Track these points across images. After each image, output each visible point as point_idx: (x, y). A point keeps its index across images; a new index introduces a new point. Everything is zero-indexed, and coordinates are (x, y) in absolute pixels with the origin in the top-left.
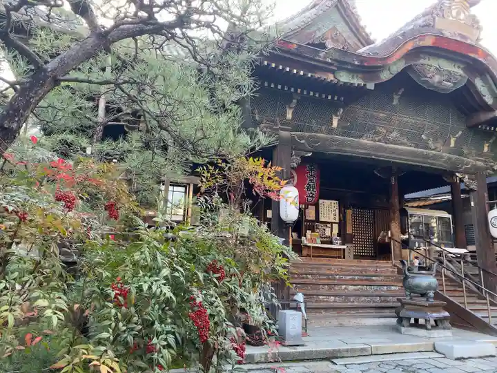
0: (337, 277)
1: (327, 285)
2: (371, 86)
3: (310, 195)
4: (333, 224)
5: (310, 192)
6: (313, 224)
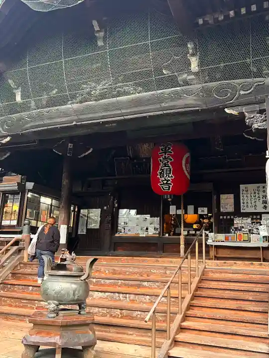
3: (165, 182)
4: (263, 215)
5: (163, 179)
6: (232, 217)
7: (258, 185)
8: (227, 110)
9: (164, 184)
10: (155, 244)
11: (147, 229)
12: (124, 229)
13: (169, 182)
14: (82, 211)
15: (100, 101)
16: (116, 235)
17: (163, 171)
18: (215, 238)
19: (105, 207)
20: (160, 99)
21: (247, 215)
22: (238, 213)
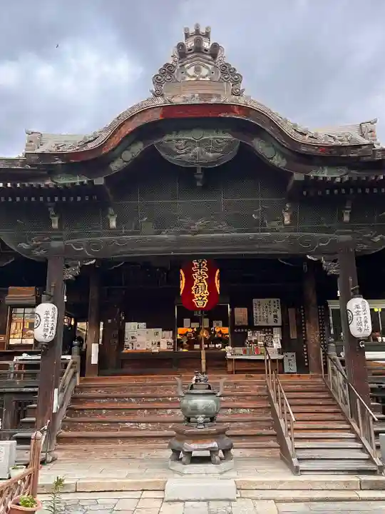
0: (170, 399)
1: (147, 409)
2: (99, 181)
3: (200, 298)
4: (274, 329)
5: (198, 295)
6: (246, 330)
7: (269, 300)
8: (308, 256)
9: (199, 300)
10: (170, 360)
11: (159, 343)
12: (132, 344)
13: (205, 298)
14: (78, 324)
15: (198, 236)
16: (124, 351)
17: (198, 287)
18: (234, 351)
19: (110, 321)
20: (254, 241)
21: (260, 328)
22: (251, 326)
